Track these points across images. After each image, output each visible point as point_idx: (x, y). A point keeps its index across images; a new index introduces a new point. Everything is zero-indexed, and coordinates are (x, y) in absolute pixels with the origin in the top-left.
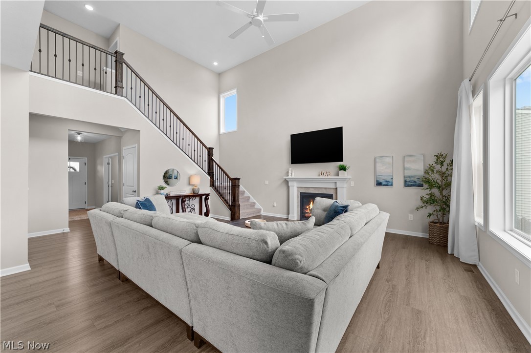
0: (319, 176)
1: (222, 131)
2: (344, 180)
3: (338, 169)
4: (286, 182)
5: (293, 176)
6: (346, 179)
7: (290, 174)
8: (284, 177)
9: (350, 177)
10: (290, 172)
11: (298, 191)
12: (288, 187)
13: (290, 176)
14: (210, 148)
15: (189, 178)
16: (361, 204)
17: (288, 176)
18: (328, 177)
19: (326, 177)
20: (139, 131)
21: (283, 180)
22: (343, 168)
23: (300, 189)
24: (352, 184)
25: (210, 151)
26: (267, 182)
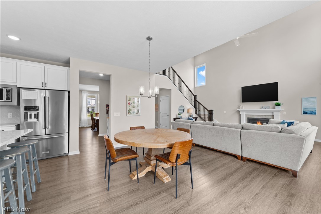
0: (261, 109)
1: (196, 86)
2: (279, 111)
3: (275, 105)
4: (239, 112)
5: (243, 109)
6: (281, 110)
7: (241, 108)
8: (238, 109)
9: (283, 109)
10: (241, 106)
11: (246, 117)
12: (240, 115)
13: (241, 109)
14: (195, 95)
15: (188, 110)
16: (299, 122)
17: (240, 109)
18: (267, 109)
19: (266, 109)
20: (171, 90)
21: (236, 111)
22: (278, 105)
23: (247, 116)
24: (285, 113)
25: (195, 96)
26: (225, 112)
